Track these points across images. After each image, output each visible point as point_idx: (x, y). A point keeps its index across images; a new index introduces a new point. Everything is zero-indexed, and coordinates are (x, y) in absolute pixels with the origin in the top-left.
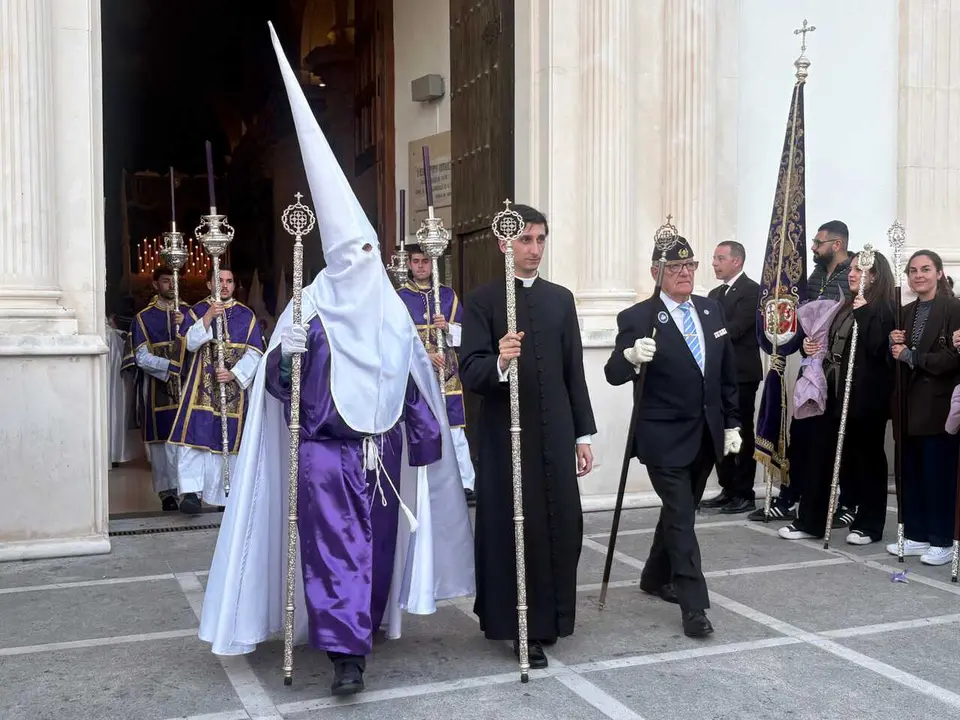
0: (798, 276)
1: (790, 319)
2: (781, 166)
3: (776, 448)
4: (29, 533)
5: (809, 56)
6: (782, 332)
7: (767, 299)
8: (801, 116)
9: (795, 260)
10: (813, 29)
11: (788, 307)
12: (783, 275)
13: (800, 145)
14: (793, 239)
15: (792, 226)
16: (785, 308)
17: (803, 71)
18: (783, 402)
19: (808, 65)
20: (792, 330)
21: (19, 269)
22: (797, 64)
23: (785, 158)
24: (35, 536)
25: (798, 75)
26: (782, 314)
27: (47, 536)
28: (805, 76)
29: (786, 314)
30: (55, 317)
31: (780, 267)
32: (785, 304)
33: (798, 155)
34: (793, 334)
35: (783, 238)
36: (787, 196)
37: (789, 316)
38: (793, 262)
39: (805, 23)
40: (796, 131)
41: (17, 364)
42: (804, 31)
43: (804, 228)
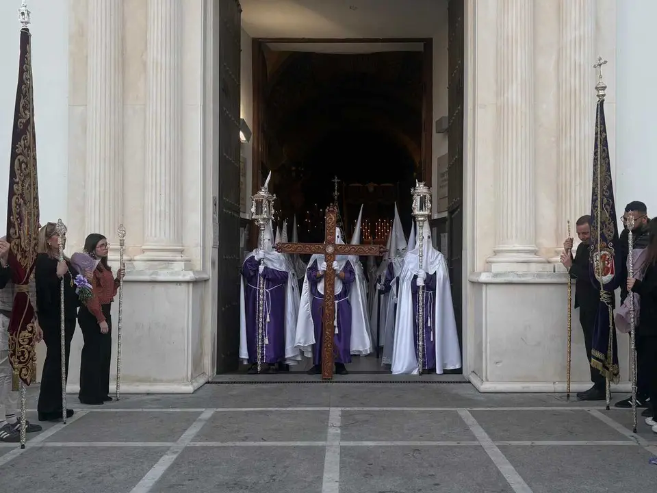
0: (612, 235)
1: (609, 266)
2: (594, 159)
3: (606, 357)
4: (152, 379)
5: (604, 82)
6: (605, 275)
7: (593, 252)
8: (603, 123)
9: (609, 224)
10: (606, 62)
11: (607, 257)
12: (602, 235)
13: (605, 144)
14: (606, 209)
15: (605, 201)
16: (605, 258)
17: (601, 92)
18: (611, 323)
19: (605, 87)
20: (612, 273)
21: (158, 235)
22: (596, 88)
23: (596, 153)
24: (156, 381)
25: (598, 96)
26: (604, 262)
27: (161, 381)
28: (604, 95)
29: (606, 262)
30: (173, 261)
31: (599, 229)
32: (605, 255)
33: (604, 150)
34: (613, 276)
35: (599, 209)
36: (599, 179)
37: (609, 263)
38: (608, 225)
39: (600, 59)
40: (601, 135)
41: (150, 286)
42: (600, 65)
43: (613, 201)
